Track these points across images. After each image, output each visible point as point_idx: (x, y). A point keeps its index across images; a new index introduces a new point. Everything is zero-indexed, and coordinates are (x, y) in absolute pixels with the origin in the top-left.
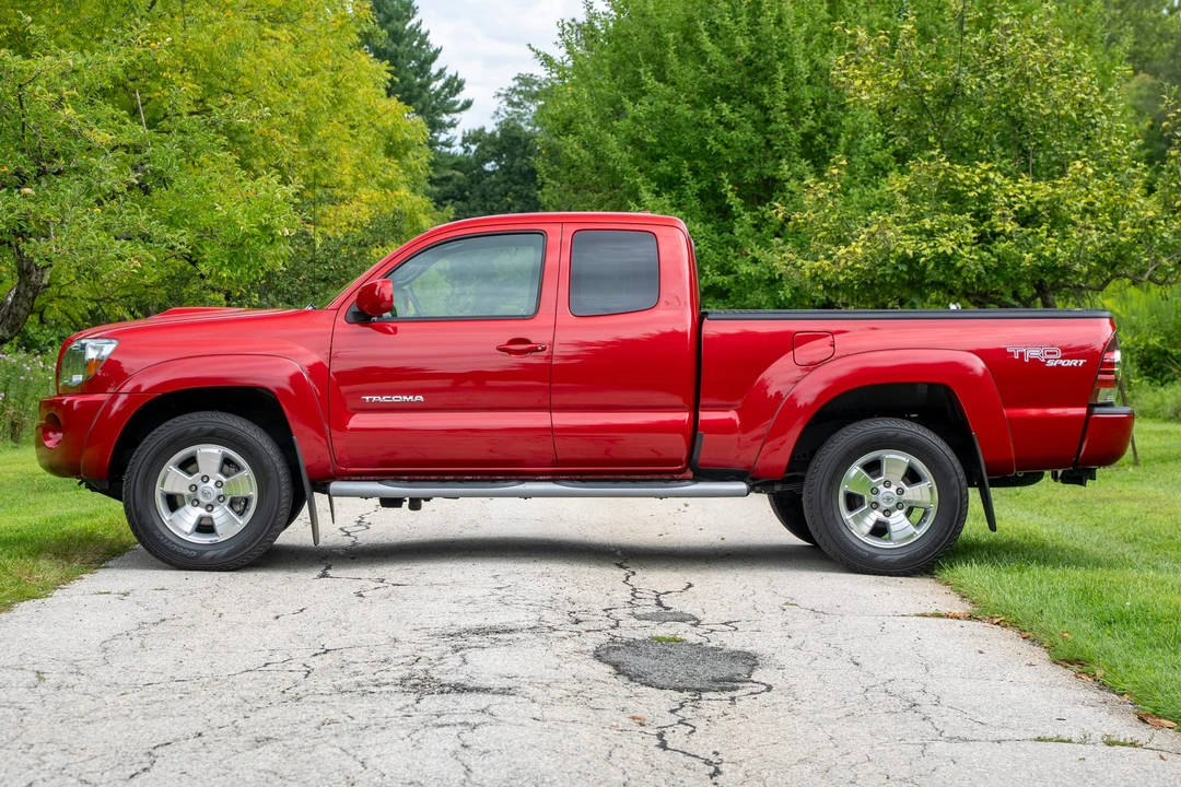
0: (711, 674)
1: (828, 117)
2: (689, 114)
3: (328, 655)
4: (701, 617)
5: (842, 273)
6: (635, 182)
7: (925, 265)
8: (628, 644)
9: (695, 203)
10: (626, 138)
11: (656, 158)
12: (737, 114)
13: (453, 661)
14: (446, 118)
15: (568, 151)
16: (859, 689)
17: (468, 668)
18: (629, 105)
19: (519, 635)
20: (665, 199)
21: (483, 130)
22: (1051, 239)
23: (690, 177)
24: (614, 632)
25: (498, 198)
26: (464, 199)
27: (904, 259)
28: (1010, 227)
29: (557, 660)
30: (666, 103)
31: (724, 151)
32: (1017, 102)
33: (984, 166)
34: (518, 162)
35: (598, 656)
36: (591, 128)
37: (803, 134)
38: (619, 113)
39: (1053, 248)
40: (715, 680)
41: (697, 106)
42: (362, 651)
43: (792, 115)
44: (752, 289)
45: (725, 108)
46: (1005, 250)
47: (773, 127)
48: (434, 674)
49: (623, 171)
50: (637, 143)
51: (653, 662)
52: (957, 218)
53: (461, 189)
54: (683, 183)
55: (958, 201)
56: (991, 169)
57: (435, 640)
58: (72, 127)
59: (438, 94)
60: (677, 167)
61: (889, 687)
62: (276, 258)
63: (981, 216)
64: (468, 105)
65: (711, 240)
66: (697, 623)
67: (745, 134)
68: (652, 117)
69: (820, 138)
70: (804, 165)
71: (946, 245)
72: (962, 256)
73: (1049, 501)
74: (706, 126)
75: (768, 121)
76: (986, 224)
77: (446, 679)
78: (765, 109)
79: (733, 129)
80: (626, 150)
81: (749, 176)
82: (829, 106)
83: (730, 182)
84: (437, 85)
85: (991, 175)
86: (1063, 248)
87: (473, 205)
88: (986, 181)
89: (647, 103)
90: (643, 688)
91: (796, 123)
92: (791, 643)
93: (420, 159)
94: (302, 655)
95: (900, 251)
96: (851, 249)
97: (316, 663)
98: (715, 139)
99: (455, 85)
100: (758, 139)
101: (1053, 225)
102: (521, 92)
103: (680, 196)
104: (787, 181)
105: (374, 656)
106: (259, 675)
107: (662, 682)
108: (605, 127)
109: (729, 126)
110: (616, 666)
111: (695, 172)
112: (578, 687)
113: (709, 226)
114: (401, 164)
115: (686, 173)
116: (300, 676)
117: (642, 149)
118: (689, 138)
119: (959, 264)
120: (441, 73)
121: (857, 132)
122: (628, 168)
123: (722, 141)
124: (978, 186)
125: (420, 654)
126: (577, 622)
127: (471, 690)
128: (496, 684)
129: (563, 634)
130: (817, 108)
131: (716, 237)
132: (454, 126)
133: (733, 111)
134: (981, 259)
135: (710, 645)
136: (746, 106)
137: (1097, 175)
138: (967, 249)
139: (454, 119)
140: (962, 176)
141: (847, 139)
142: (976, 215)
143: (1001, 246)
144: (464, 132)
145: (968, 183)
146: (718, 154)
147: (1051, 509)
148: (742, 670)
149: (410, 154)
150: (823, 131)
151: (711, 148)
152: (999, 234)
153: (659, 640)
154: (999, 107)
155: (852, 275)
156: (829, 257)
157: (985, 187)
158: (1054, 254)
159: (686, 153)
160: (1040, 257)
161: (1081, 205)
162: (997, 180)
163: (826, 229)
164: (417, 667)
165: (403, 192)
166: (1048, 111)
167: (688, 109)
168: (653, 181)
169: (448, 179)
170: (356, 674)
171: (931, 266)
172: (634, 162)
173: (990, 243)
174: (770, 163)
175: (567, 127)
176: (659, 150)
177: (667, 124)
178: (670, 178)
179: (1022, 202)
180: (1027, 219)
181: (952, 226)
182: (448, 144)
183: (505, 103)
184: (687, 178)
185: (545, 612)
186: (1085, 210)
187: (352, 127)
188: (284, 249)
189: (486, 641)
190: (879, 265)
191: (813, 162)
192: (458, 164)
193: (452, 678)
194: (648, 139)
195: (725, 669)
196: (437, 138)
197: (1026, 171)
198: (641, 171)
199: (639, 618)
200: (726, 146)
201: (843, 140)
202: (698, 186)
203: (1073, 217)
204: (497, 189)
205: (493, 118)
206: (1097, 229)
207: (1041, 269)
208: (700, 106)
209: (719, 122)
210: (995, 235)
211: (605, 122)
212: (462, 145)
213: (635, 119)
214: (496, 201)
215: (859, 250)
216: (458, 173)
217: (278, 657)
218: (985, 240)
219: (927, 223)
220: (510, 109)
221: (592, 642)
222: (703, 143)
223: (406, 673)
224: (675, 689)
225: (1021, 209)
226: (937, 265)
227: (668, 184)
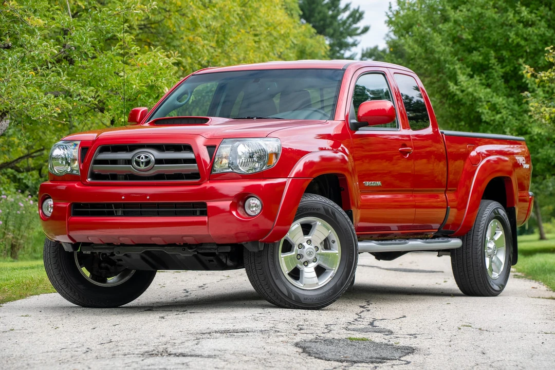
2: (496, 16)
6: (454, 69)
9: (500, 83)
10: (448, 36)
11: (470, 51)
12: (534, 15)
14: (350, 40)
18: (451, 12)
20: (477, 79)
23: (496, 64)
30: (479, 9)
31: (523, 43)
44: (543, 145)
45: (525, 12)
49: (445, 61)
50: (457, 40)
54: (491, 68)
59: (344, 23)
60: (486, 57)
64: (366, 30)
65: (512, 110)
68: (468, 20)
74: (510, 25)
79: (531, 26)
80: (448, 44)
84: (344, 16)
89: (465, 10)
98: (516, 34)
99: (357, 16)
103: (488, 77)
108: (433, 29)
109: (527, 24)
111: (501, 60)
113: (511, 99)
115: (493, 61)
120: (347, 7)
122: (449, 58)
123: (522, 36)
131: (516, 107)
132: (356, 45)
133: (531, 12)
136: (542, 8)
139: (356, 41)
146: (518, 45)
151: (513, 41)
159: (494, 46)
167: (496, 13)
168: (468, 67)
172: (455, 54)
175: (408, 30)
176: (473, 44)
177: (479, 25)
178: (481, 65)
182: (351, 59)
184: (494, 64)
187: (256, 35)
194: (465, 36)
198: (459, 60)
200: (526, 40)
202: (503, 70)
208: (505, 10)
209: (519, 21)
211: (434, 25)
212: (361, 59)
213: (456, 22)
222: (508, 38)
227: (480, 69)
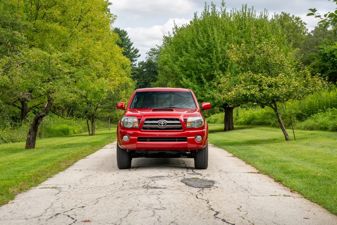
0: (205, 185)
1: (225, 61)
3: (126, 182)
4: (202, 174)
5: (230, 98)
6: (181, 76)
7: (248, 96)
8: (187, 179)
9: (195, 80)
10: (179, 66)
11: (186, 70)
12: (205, 60)
13: (153, 183)
14: (134, 59)
15: (166, 69)
16: (235, 187)
17: (156, 184)
18: (180, 58)
19: (165, 177)
20: (188, 80)
21: (143, 61)
22: (275, 90)
24: (184, 177)
25: (147, 78)
26: (139, 78)
27: (243, 95)
28: (266, 88)
29: (174, 182)
30: (188, 58)
31: (202, 69)
32: (267, 60)
33: (260, 74)
34: (152, 69)
35: (182, 181)
36: (171, 63)
37: (220, 65)
38: (177, 60)
39: (276, 92)
40: (206, 186)
41: (195, 58)
42: (133, 181)
43: (217, 60)
45: (202, 59)
46: (265, 93)
47: (213, 63)
48: (149, 185)
49: (179, 73)
50: (182, 67)
51: (193, 183)
52: (255, 86)
53: (138, 76)
54: (192, 76)
55: (255, 82)
56: (262, 75)
57: (148, 179)
58: (60, 69)
59: (132, 53)
60: (191, 72)
61: (242, 187)
62: (104, 96)
63: (260, 85)
64: (139, 56)
65: (199, 89)
66: (201, 175)
67: (207, 65)
68: (185, 61)
69: (224, 65)
70: (220, 72)
71: (253, 92)
72: (256, 94)
73: (276, 148)
74: (198, 63)
75: (212, 62)
76: (261, 87)
77: (152, 186)
78: (211, 59)
79: (204, 64)
80: (179, 68)
81: (208, 74)
82: (225, 58)
83: (203, 76)
84: (132, 51)
85: (262, 76)
86: (278, 92)
87: (141, 79)
88: (261, 77)
89: (184, 58)
90: (192, 188)
91: (218, 62)
92: (221, 179)
93: (129, 69)
94: (121, 182)
95: (243, 93)
96: (232, 93)
97: (124, 183)
98: (200, 66)
99: (137, 51)
100: (209, 66)
101: (276, 87)
102: (152, 53)
103: (192, 79)
104: (216, 75)
105: (136, 182)
106: (113, 186)
107: (195, 186)
108: (174, 63)
109: (203, 63)
110: (186, 183)
111: (195, 73)
112: (179, 187)
113: (199, 86)
114: (125, 71)
115: (193, 74)
116: (122, 186)
117: (182, 68)
118: (194, 66)
119: (255, 96)
120: (133, 48)
121: (232, 64)
122: (180, 73)
124: (259, 79)
125: (145, 181)
126: (176, 175)
127: (157, 188)
128: (162, 187)
129: (174, 177)
130: (223, 58)
131: (200, 88)
132: (136, 61)
133: (204, 59)
134: (260, 95)
135: (204, 179)
136: (206, 58)
138: (257, 92)
139: (136, 59)
140: (256, 77)
142: (259, 85)
143: (265, 92)
144: (139, 62)
145: (257, 78)
146: (200, 69)
147: (276, 150)
148: (211, 184)
149: (127, 68)
150: (224, 64)
152: (264, 89)
153: (194, 178)
154: (263, 62)
155: (232, 99)
156: (227, 95)
157: (261, 79)
158: (276, 94)
159: (193, 69)
160: (273, 94)
161: (281, 83)
162: (263, 77)
163: (226, 88)
164: (145, 184)
165: (126, 77)
166: (274, 62)
167: (193, 59)
168: (185, 76)
169: (135, 73)
170: (133, 185)
171: (249, 96)
172: (181, 71)
173: (262, 91)
174: (212, 71)
175: (165, 63)
176: (187, 69)
177: (189, 63)
178: (189, 75)
179: (269, 82)
180: (270, 86)
181: (254, 88)
182: (135, 65)
183: (148, 55)
185: (169, 173)
186: (283, 84)
187: (115, 63)
188: (106, 94)
189: (158, 179)
190: (238, 96)
191: (222, 71)
192: (137, 70)
193: (153, 186)
194: (184, 66)
195: (208, 184)
196: (132, 64)
197: (270, 75)
198: (183, 73)
199: (189, 174)
200: (202, 67)
201: (229, 66)
202: (196, 77)
203: (280, 86)
204: (147, 76)
205: (146, 59)
206: (285, 88)
207: (274, 97)
208: (196, 58)
209: (200, 62)
210: (263, 90)
211: (174, 62)
212: (138, 65)
213: (181, 61)
214: (146, 78)
215: (233, 93)
216: (137, 72)
217: (116, 182)
218: (261, 91)
219: (248, 87)
220: (149, 57)
221: (180, 179)
222: (197, 67)
223: (143, 185)
224: (198, 188)
225: (269, 84)
226: (251, 96)
227: (189, 76)
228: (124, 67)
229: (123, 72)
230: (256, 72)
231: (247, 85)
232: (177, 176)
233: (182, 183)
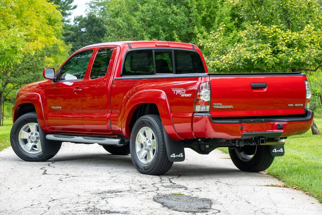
0: (196, 206)
1: (211, 11)
2: (162, 9)
3: (55, 201)
4: (187, 186)
5: (224, 65)
6: (143, 34)
7: (254, 62)
8: (164, 196)
10: (139, 18)
11: (150, 26)
12: (179, 10)
13: (103, 202)
14: (67, 12)
15: (118, 23)
16: (252, 212)
17: (109, 205)
18: (140, 6)
19: (124, 193)
21: (81, 16)
22: (298, 53)
23: (162, 33)
24: (158, 192)
25: (87, 41)
26: (75, 41)
27: (246, 60)
28: (284, 48)
29: (141, 202)
30: (153, 5)
31: (174, 23)
32: (286, 3)
33: (274, 26)
34: (95, 28)
35: (154, 200)
36: (126, 14)
37: (203, 17)
38: (136, 9)
39: (298, 55)
40: (199, 208)
41: (164, 7)
42: (68, 200)
43: (199, 10)
45: (175, 8)
46: (282, 57)
47: (192, 14)
48: (97, 207)
49: (138, 31)
50: (144, 20)
51: (175, 202)
52: (265, 45)
53: (73, 38)
54: (160, 35)
55: (265, 39)
56: (277, 27)
57: (94, 195)
59: (64, 3)
60: (158, 29)
61: (263, 211)
63: (274, 45)
64: (75, 7)
66: (186, 189)
67: (181, 17)
68: (148, 11)
69: (208, 19)
70: (203, 28)
71: (261, 55)
72: (267, 59)
73: (300, 146)
74: (168, 14)
75: (190, 12)
76: (275, 47)
77: (102, 209)
78: (189, 8)
80: (139, 23)
81: (183, 32)
82: (212, 7)
83: (177, 34)
85: (277, 30)
86: (303, 56)
87: (78, 43)
88: (275, 32)
89: (146, 6)
90: (174, 212)
91: (200, 13)
92: (222, 195)
93: (59, 27)
94: (45, 202)
95: (245, 57)
96: (227, 56)
97: (50, 204)
98: (171, 19)
100: (187, 19)
101: (299, 48)
102: (95, 3)
104: (197, 34)
105: (73, 201)
106: (30, 209)
107: (180, 209)
108: (131, 14)
109: (176, 14)
110: (162, 203)
111: (164, 31)
112: (151, 211)
114: (53, 28)
116: (46, 209)
117: (144, 22)
118: (161, 19)
119: (266, 62)
121: (222, 16)
123: (174, 19)
124: (272, 34)
125: (90, 200)
126: (144, 188)
127: (113, 213)
128: (122, 210)
129: (140, 192)
130: (207, 7)
132: (70, 15)
133: (178, 9)
134: (274, 60)
135: (193, 196)
136: (182, 7)
137: (315, 30)
138: (269, 56)
139: (70, 12)
140: (267, 30)
141: (218, 19)
142: (271, 44)
143: (280, 55)
144: (75, 17)
145: (269, 33)
147: (302, 149)
148: (207, 205)
149: (56, 24)
150: (209, 16)
151: (170, 22)
152: (280, 51)
153: (175, 194)
154: (280, 6)
155: (227, 66)
156: (219, 59)
157: (275, 34)
158: (299, 58)
159: (161, 24)
160: (295, 59)
161: (309, 40)
162: (279, 31)
163: (217, 49)
164: (90, 205)
165: (54, 38)
166: (297, 6)
167: (161, 8)
168: (149, 34)
169: (68, 34)
170: (68, 207)
171: (256, 62)
172: (142, 27)
173: (276, 54)
174: (191, 28)
175: (117, 15)
176: (151, 22)
177: (154, 13)
178: (155, 33)
179: (288, 39)
180: (289, 45)
181: (263, 48)
182: (68, 21)
183: (89, 6)
184: (161, 33)
185: (131, 185)
186: (311, 42)
187: (37, 12)
188: (21, 56)
189: (113, 195)
190: (237, 62)
191: (206, 27)
192: (72, 29)
193: (104, 208)
194: (147, 19)
195: (201, 205)
196: (64, 19)
197: (289, 28)
198: (144, 30)
199: (165, 187)
200: (175, 21)
201: (217, 19)
202: (165, 36)
203: (307, 44)
204: (87, 38)
205: (85, 12)
206: (315, 49)
207: (294, 63)
208: (166, 7)
209: (173, 13)
210: (278, 51)
212: (74, 21)
213: (142, 11)
214: (86, 42)
215: (230, 57)
216: (72, 32)
217: (36, 203)
218: (275, 53)
219: (254, 47)
220: (91, 9)
221: (152, 195)
222: (167, 20)
223: (86, 207)
224: (185, 212)
225: (288, 42)
226: (258, 62)
228: (51, 22)
229: (49, 30)
230: (268, 23)
231: (252, 45)
232: (144, 190)
233: (155, 203)
